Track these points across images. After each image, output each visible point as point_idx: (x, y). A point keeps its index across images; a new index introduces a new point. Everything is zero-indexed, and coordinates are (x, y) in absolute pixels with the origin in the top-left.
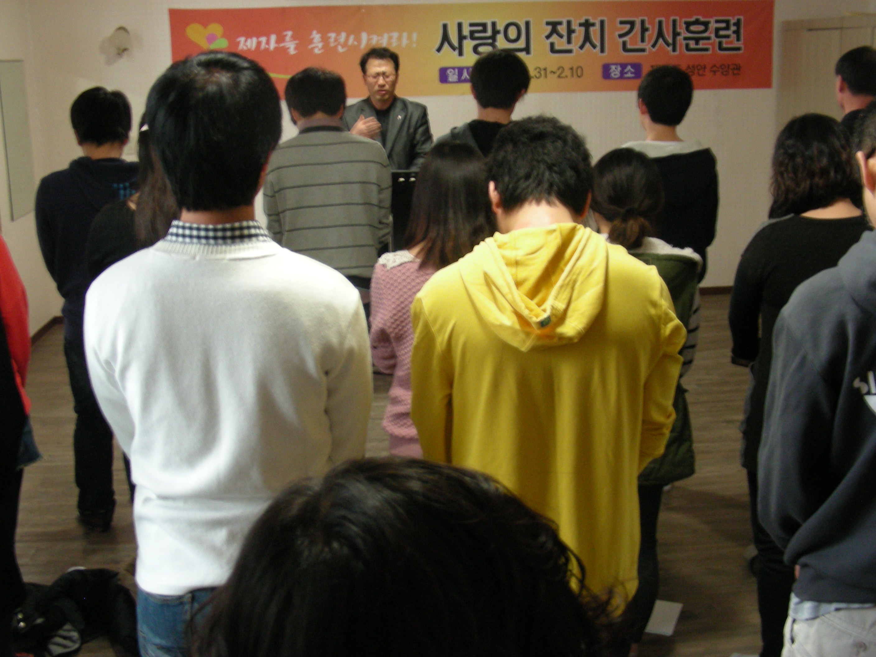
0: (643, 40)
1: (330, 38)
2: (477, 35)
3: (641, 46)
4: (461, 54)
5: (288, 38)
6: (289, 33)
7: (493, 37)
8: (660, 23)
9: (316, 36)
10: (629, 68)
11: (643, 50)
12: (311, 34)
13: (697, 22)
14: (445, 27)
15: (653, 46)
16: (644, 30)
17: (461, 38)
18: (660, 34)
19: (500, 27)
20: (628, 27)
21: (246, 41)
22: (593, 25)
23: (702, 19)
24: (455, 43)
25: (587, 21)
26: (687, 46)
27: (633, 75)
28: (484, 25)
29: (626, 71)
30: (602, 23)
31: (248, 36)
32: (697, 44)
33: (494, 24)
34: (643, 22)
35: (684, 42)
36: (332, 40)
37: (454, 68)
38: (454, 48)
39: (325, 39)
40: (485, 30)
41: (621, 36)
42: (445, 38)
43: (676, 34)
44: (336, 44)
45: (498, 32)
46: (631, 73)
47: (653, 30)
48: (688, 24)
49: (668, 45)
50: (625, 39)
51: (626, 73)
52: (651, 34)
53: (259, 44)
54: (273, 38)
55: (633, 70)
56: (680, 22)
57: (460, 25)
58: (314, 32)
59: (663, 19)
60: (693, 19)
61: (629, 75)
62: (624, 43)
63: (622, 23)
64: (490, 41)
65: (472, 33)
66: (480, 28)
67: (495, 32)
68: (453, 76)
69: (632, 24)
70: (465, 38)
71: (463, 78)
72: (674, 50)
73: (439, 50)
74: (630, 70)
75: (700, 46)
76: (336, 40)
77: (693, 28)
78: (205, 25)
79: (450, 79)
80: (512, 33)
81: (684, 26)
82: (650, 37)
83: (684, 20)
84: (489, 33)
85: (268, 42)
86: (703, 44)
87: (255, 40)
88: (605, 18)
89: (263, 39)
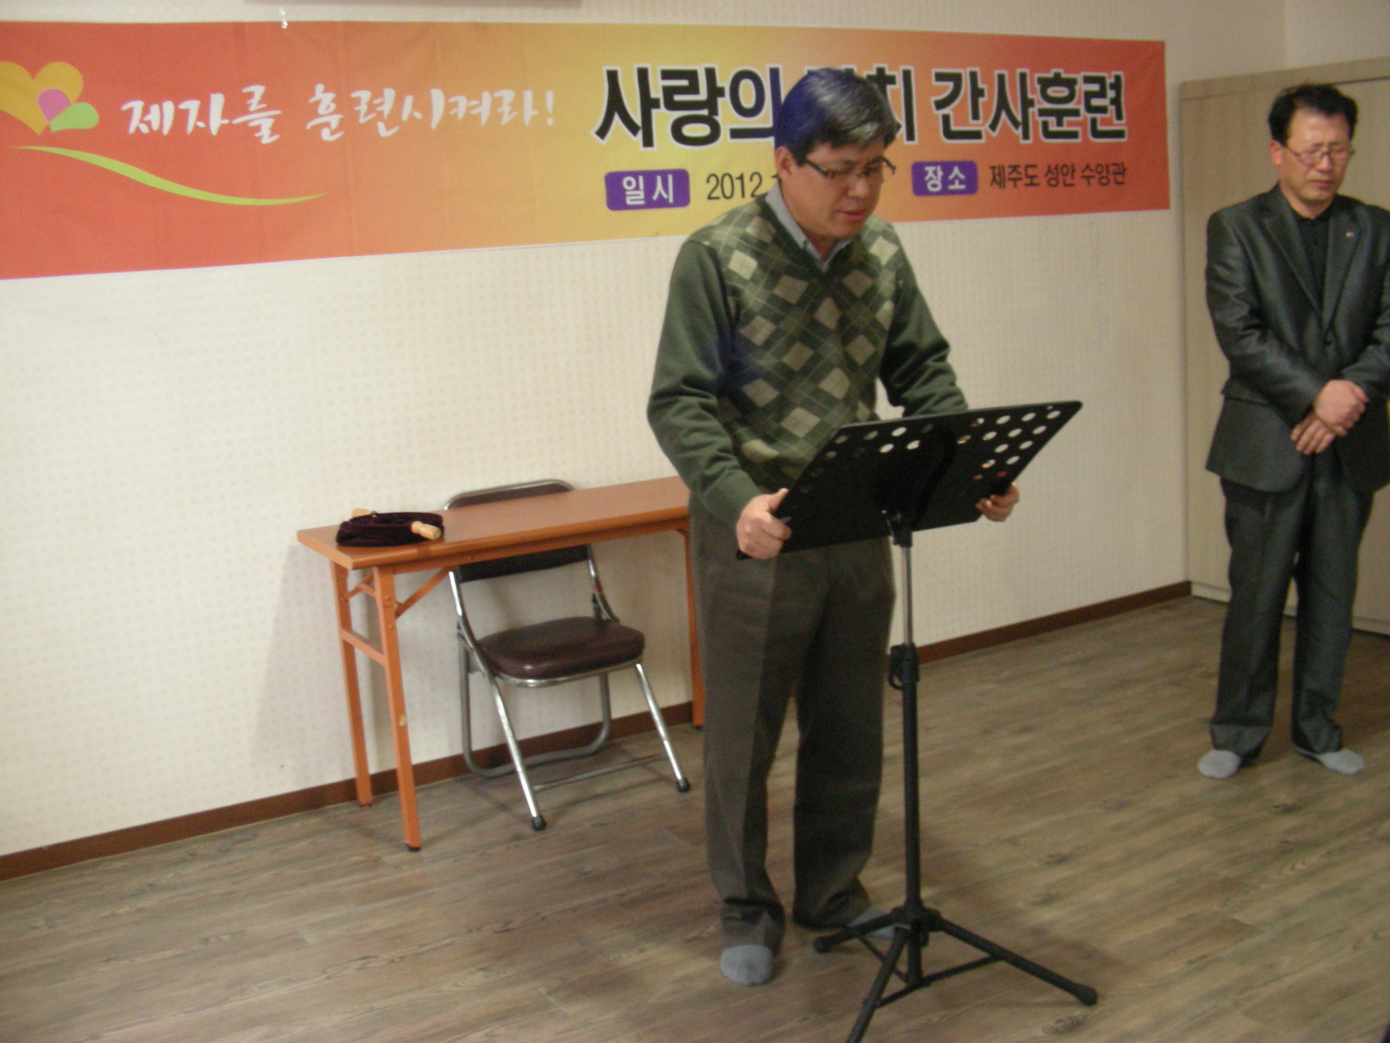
0: (976, 116)
1: (358, 101)
2: (678, 98)
3: (973, 126)
4: (648, 141)
5: (254, 104)
6: (258, 90)
7: (711, 104)
8: (1001, 78)
9: (324, 98)
10: (956, 171)
11: (976, 135)
12: (312, 93)
13: (1057, 81)
14: (612, 76)
15: (993, 126)
16: (977, 93)
17: (648, 104)
18: (1003, 104)
19: (724, 81)
20: (950, 85)
21: (146, 111)
22: (892, 80)
23: (1064, 75)
24: (636, 115)
25: (881, 71)
26: (1045, 125)
27: (963, 187)
28: (691, 76)
29: (951, 177)
30: (907, 75)
31: (152, 98)
32: (1060, 123)
33: (711, 74)
34: (973, 76)
35: (1040, 119)
36: (363, 108)
37: (635, 174)
38: (632, 127)
39: (345, 105)
40: (693, 88)
41: (940, 105)
42: (615, 104)
43: (1027, 103)
44: (373, 115)
45: (721, 92)
46: (961, 182)
47: (991, 97)
48: (1045, 84)
49: (1016, 124)
50: (946, 111)
51: (952, 183)
52: (989, 101)
53: (181, 117)
54: (217, 101)
55: (962, 177)
56: (1032, 80)
57: (643, 74)
58: (320, 88)
59: (1005, 72)
60: (1050, 75)
61: (957, 186)
62: (946, 119)
63: (940, 77)
64: (705, 112)
65: (669, 92)
66: (684, 83)
67: (715, 92)
68: (634, 195)
69: (956, 79)
70: (655, 104)
71: (655, 197)
72: (1026, 136)
73: (602, 132)
74: (956, 177)
75: (1064, 128)
76: (371, 107)
77: (1052, 91)
78: (33, 69)
79: (629, 201)
80: (747, 94)
81: (1038, 87)
82: (988, 105)
83: (1037, 75)
84: (703, 95)
85: (204, 114)
86: (1070, 124)
87: (169, 107)
88: (910, 68)
89: (192, 106)
